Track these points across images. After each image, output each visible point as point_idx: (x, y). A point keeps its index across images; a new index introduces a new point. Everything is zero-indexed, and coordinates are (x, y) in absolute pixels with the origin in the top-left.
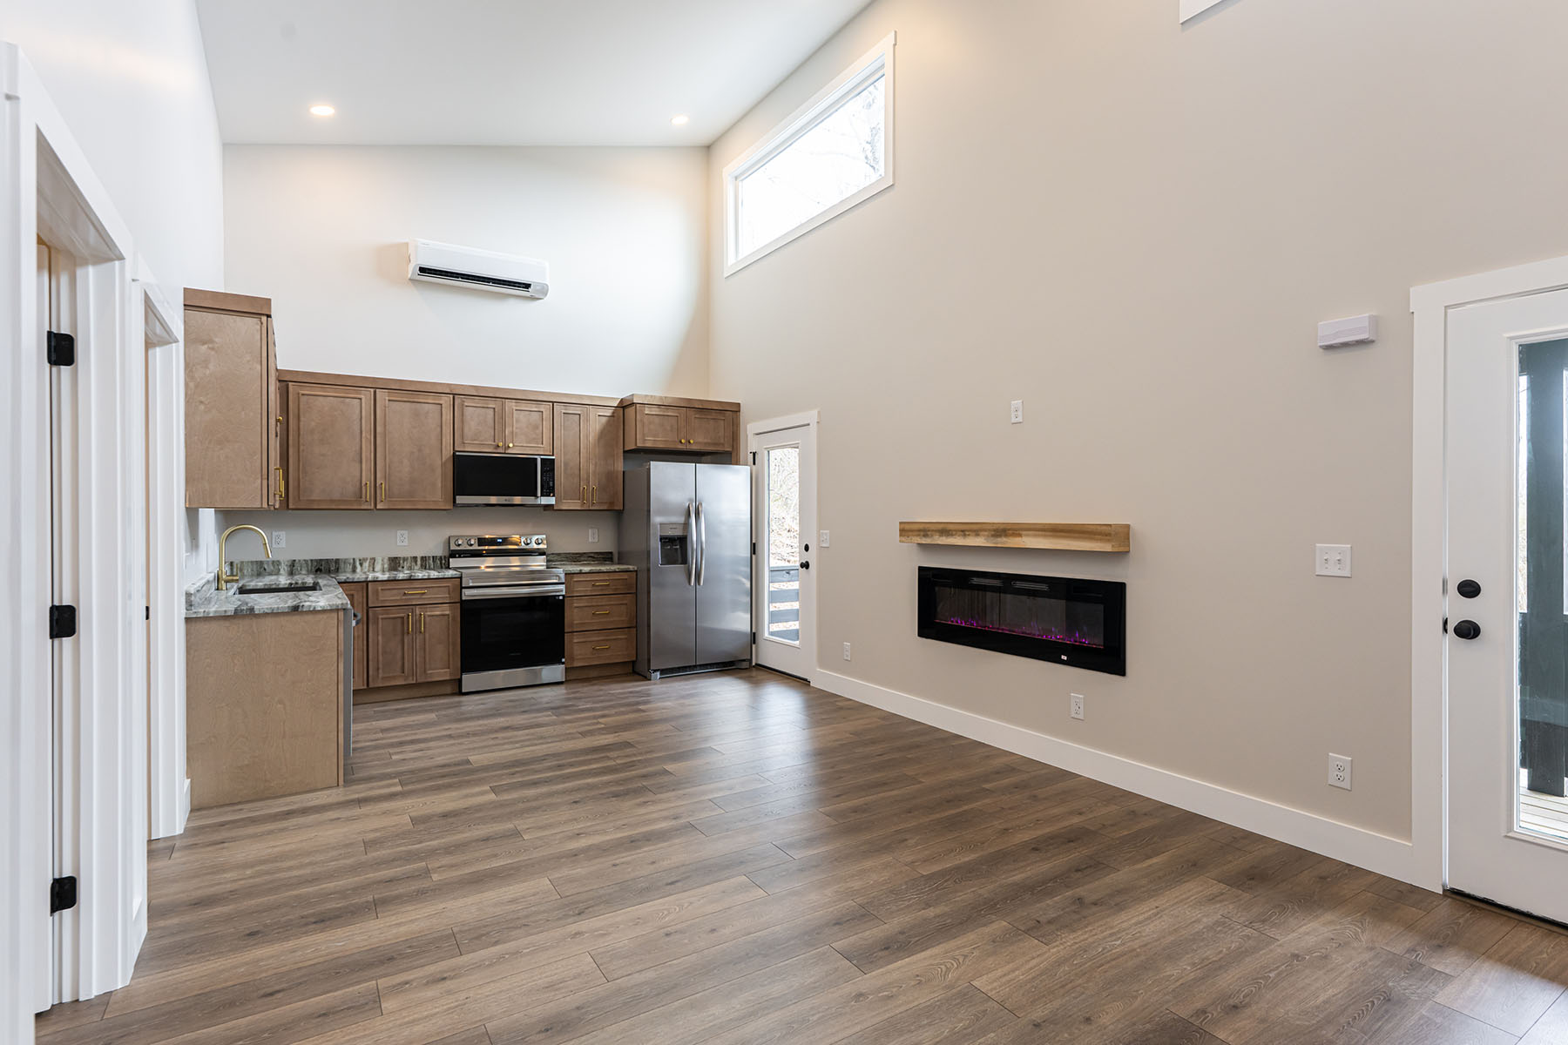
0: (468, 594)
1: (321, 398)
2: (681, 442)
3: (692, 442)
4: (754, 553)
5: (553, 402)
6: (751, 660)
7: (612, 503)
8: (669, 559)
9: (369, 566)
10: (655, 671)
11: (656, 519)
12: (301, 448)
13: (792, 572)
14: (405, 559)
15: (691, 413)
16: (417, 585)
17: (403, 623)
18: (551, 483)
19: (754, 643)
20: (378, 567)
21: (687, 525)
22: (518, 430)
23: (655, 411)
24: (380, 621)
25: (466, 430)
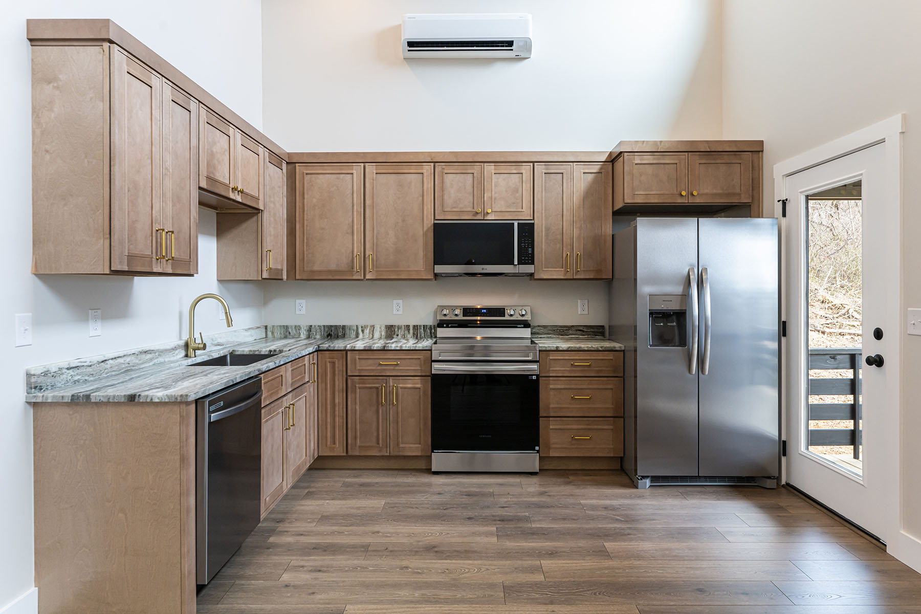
0: (438, 368)
1: (321, 176)
2: (681, 195)
3: (695, 193)
4: (784, 335)
5: (533, 162)
6: (779, 478)
7: (599, 271)
8: (662, 339)
9: (369, 333)
10: (643, 477)
11: (645, 289)
12: (306, 222)
13: (838, 357)
14: (399, 328)
15: (696, 159)
16: (390, 356)
17: (377, 395)
18: (530, 249)
19: (785, 454)
20: (377, 335)
21: (685, 296)
22: (496, 195)
23: (648, 159)
24: (358, 391)
25: (446, 197)
